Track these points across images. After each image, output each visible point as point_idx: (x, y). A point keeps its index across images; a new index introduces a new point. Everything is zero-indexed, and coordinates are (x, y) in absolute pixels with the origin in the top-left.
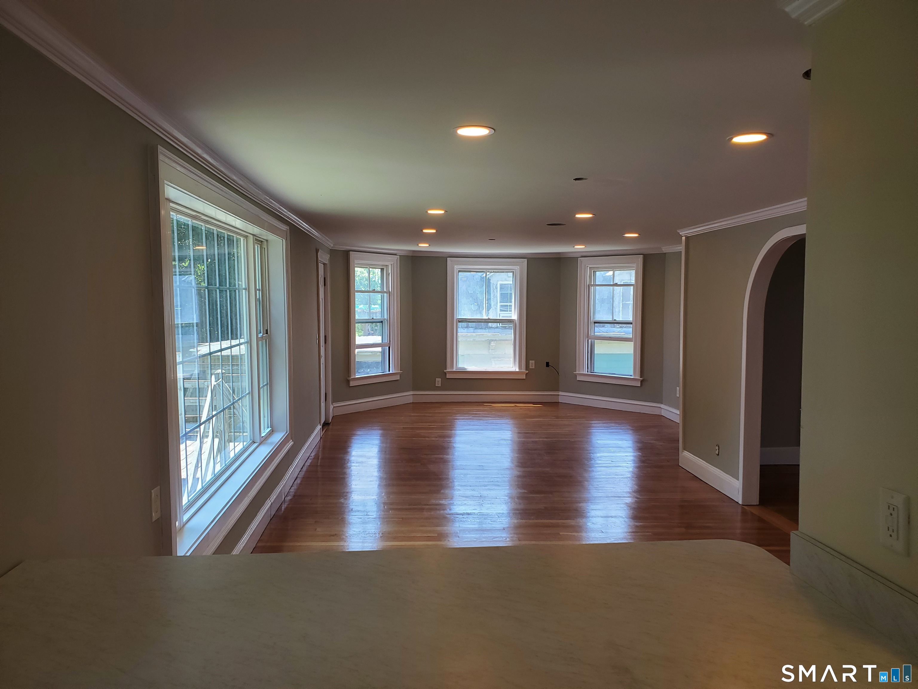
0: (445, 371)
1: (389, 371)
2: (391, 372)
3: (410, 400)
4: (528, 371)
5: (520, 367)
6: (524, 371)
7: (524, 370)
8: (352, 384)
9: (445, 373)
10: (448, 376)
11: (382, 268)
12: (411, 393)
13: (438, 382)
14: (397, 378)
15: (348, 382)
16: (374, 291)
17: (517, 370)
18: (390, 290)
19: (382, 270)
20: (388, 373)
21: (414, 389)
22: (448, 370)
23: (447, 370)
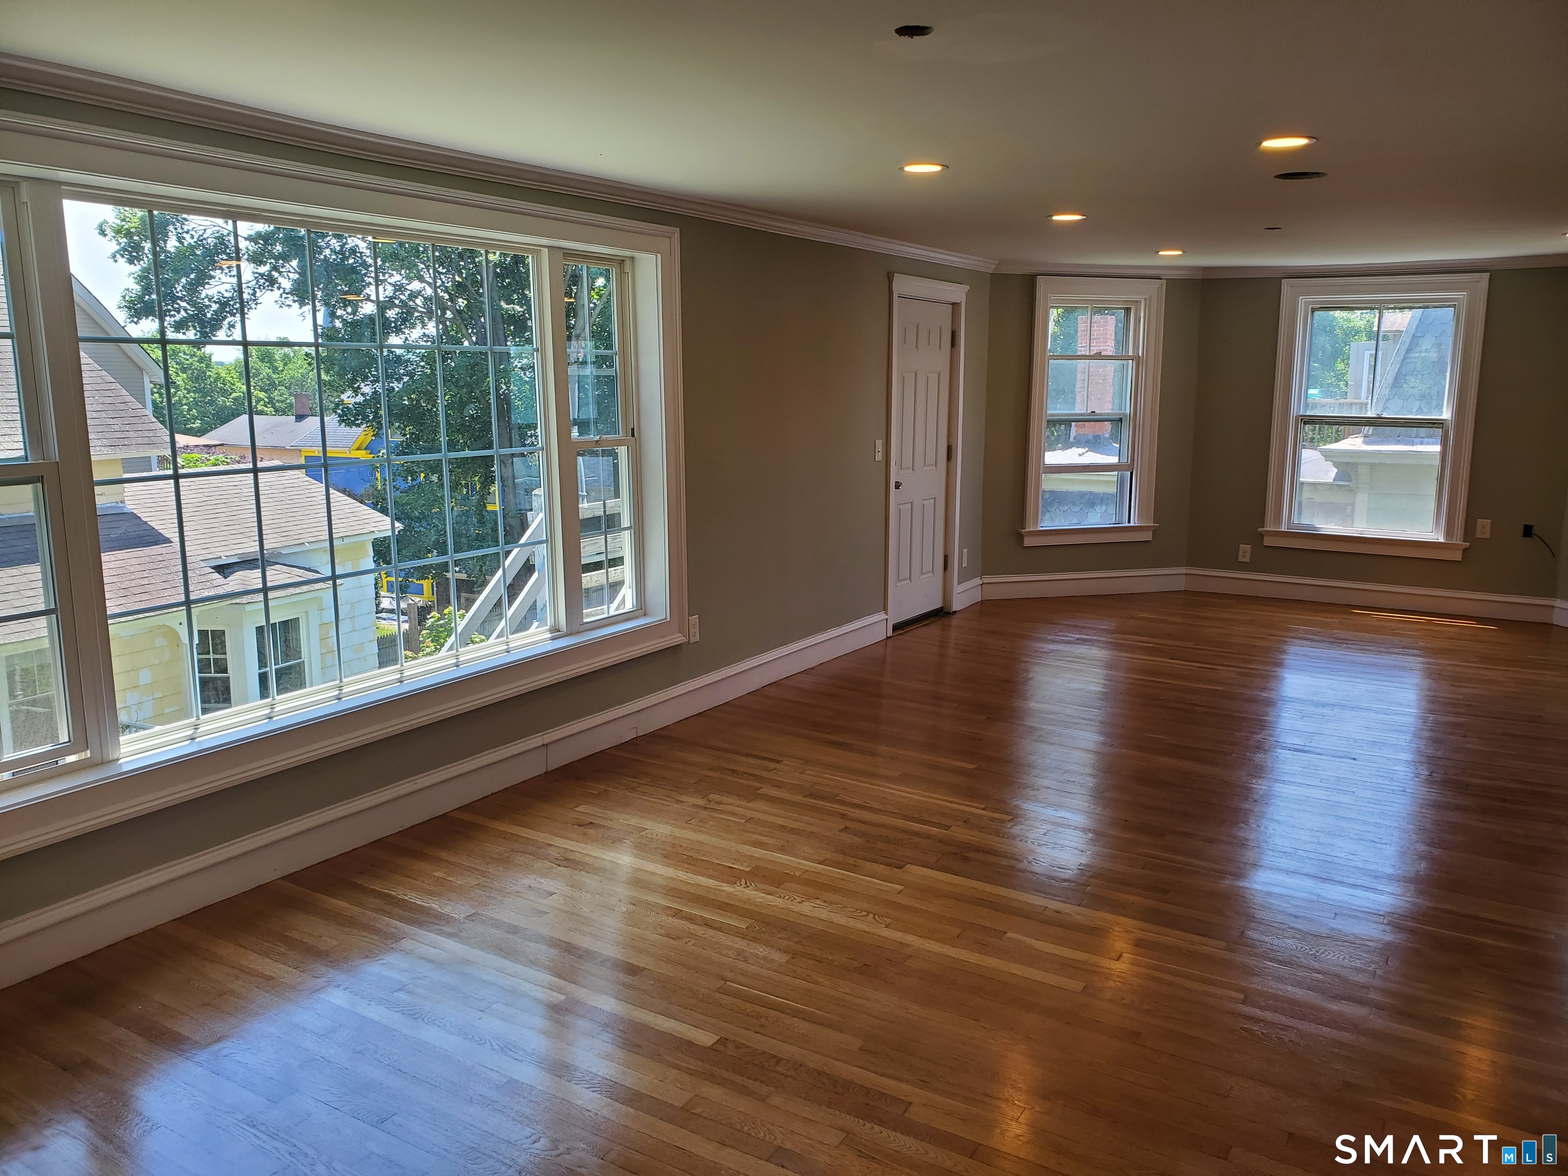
0: (1260, 529)
1: (1129, 522)
2: (1132, 524)
3: (1180, 584)
4: (1468, 544)
5: (1449, 533)
6: (1458, 542)
7: (1458, 540)
8: (1028, 542)
9: (1262, 536)
10: (1268, 542)
11: (1127, 308)
12: (1183, 570)
13: (1245, 552)
14: (1148, 536)
15: (1021, 537)
16: (1099, 356)
17: (1441, 540)
18: (1140, 354)
19: (1128, 310)
20: (1127, 525)
21: (1190, 563)
22: (1268, 529)
23: (1265, 529)
